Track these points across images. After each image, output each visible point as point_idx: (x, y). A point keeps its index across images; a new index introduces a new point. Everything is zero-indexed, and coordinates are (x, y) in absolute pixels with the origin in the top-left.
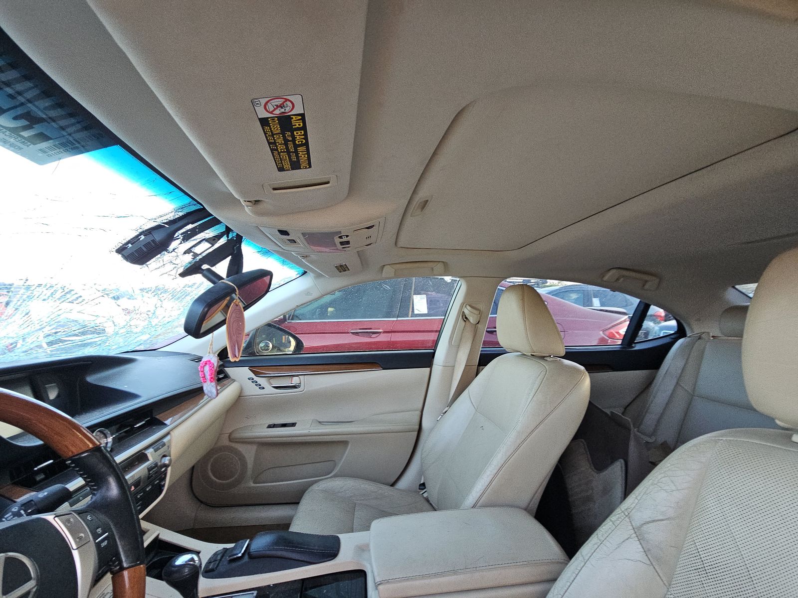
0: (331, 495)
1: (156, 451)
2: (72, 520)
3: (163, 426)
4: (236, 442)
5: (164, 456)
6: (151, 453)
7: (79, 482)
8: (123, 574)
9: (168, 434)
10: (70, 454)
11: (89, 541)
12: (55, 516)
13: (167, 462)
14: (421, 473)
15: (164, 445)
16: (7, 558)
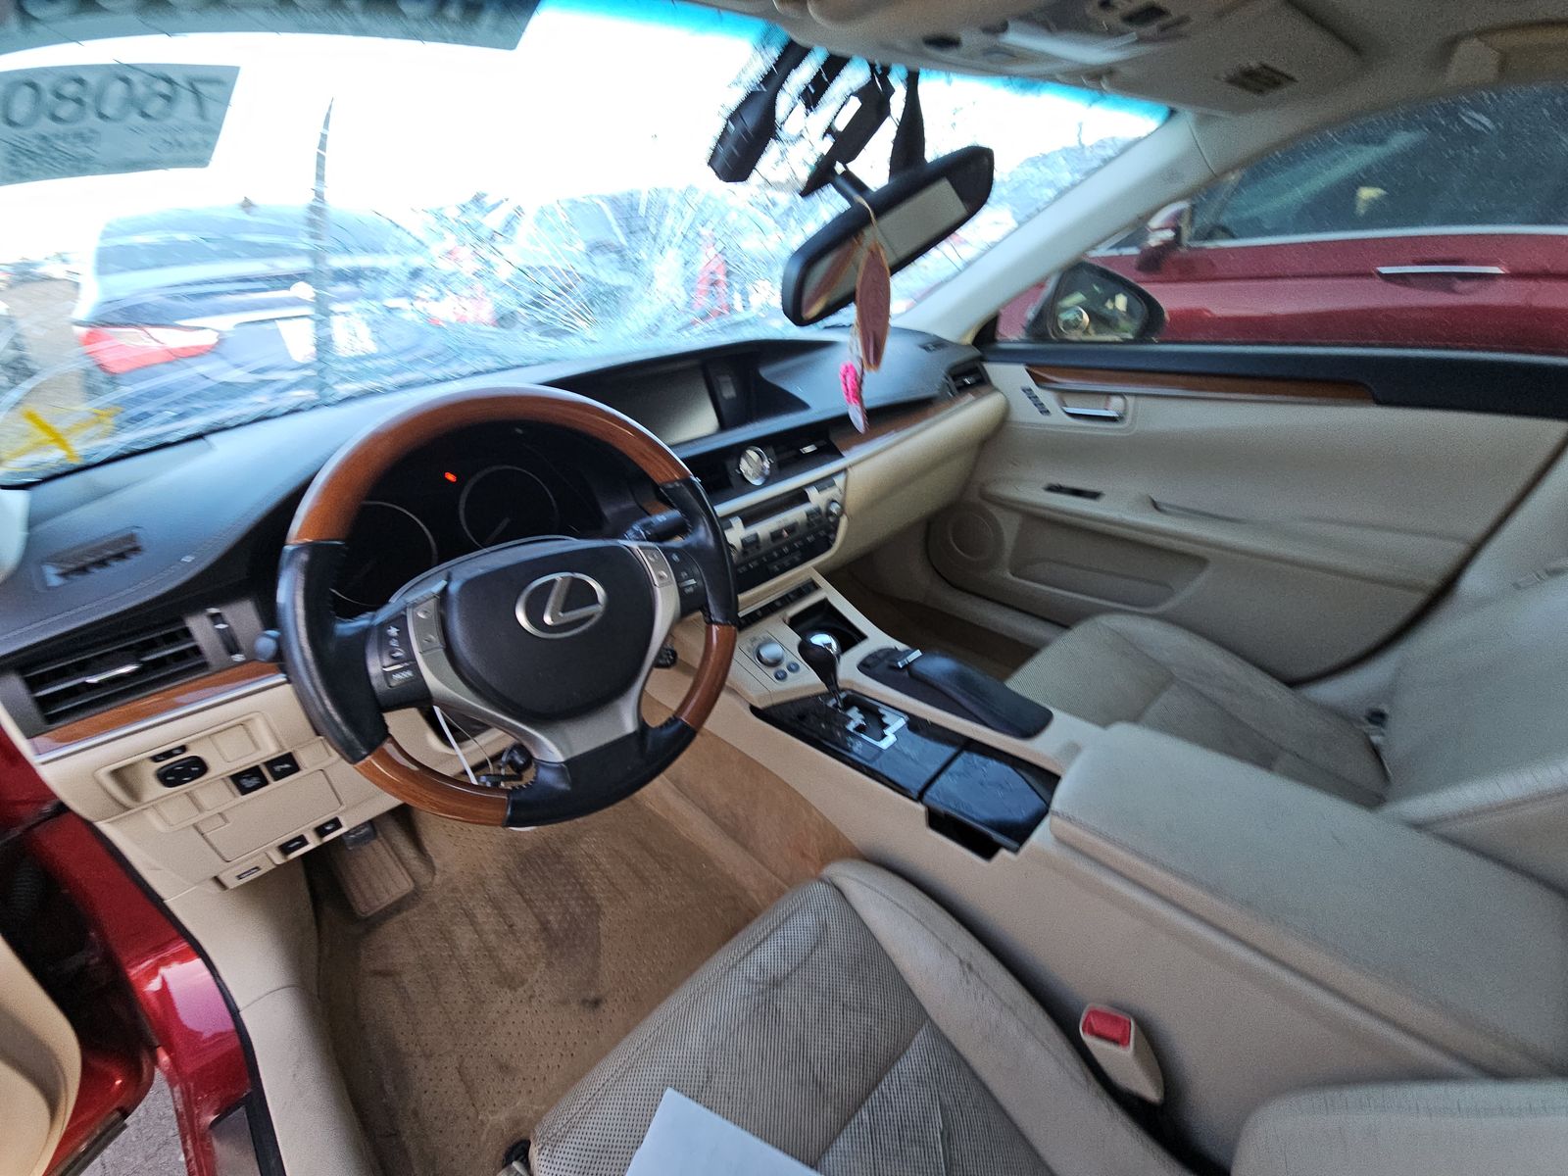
0: (1129, 647)
1: (821, 492)
2: (656, 555)
3: (839, 458)
5: (832, 501)
6: (814, 493)
8: (712, 628)
9: (845, 470)
11: (671, 583)
12: (639, 547)
13: (835, 510)
14: (1391, 691)
15: (833, 485)
16: (574, 580)
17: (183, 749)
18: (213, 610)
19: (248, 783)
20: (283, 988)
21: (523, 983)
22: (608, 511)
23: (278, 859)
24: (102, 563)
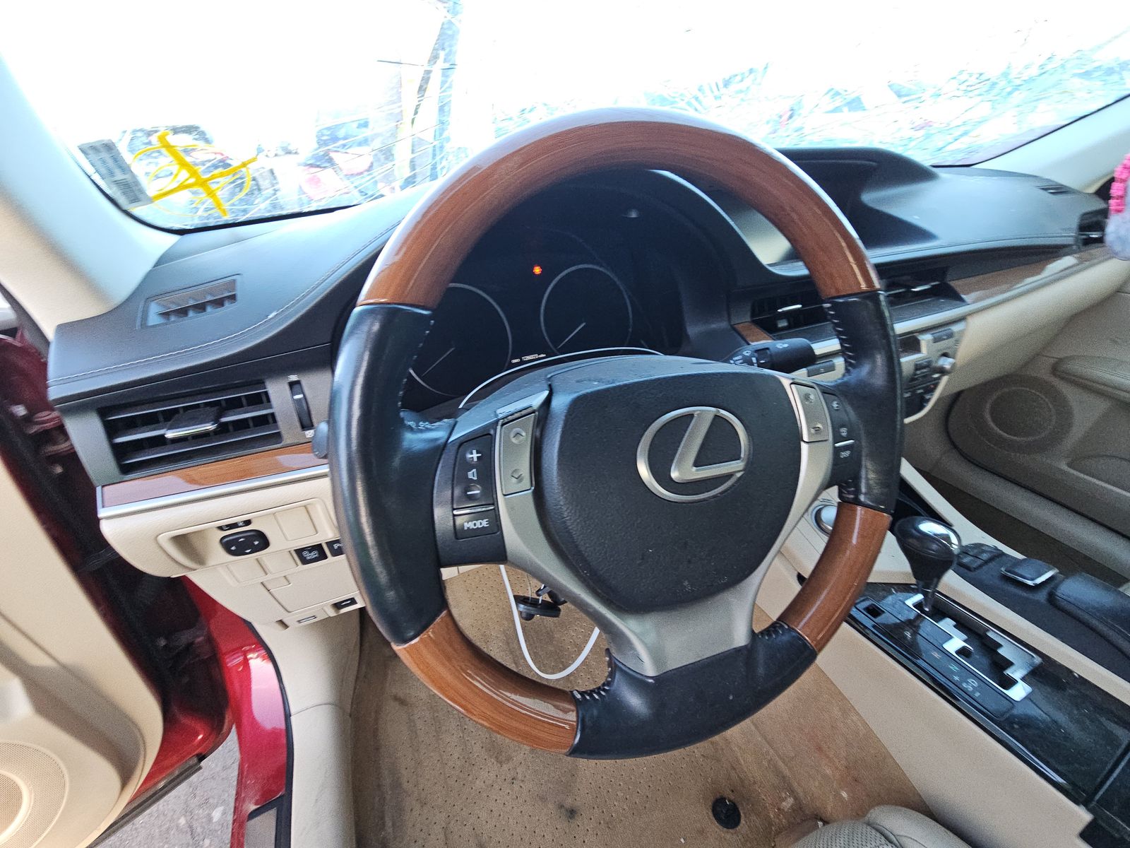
1: (936, 340)
2: (812, 397)
3: (958, 302)
4: (1062, 379)
5: (945, 355)
6: (928, 341)
7: (833, 344)
8: (855, 511)
9: (962, 319)
10: (833, 293)
11: (826, 441)
12: (791, 381)
13: (947, 367)
15: (950, 336)
16: (717, 417)
17: (248, 522)
18: (293, 378)
19: (309, 556)
20: (325, 704)
21: (509, 759)
22: (693, 330)
23: (332, 613)
24: (201, 308)
